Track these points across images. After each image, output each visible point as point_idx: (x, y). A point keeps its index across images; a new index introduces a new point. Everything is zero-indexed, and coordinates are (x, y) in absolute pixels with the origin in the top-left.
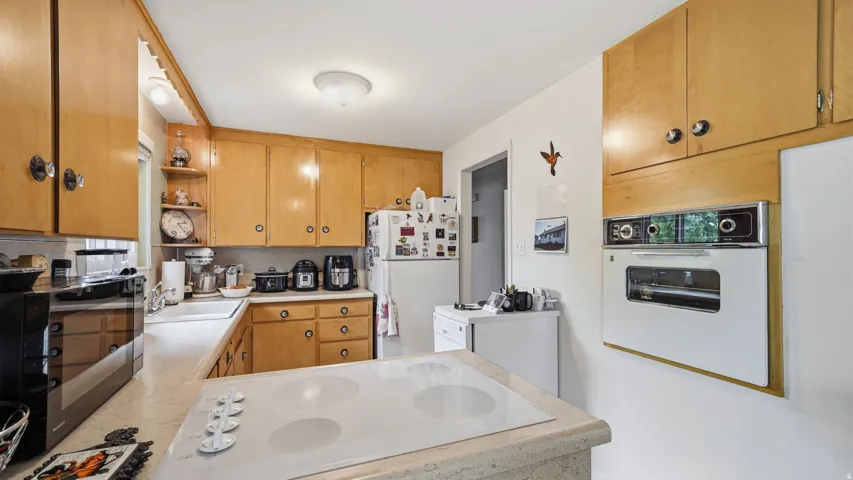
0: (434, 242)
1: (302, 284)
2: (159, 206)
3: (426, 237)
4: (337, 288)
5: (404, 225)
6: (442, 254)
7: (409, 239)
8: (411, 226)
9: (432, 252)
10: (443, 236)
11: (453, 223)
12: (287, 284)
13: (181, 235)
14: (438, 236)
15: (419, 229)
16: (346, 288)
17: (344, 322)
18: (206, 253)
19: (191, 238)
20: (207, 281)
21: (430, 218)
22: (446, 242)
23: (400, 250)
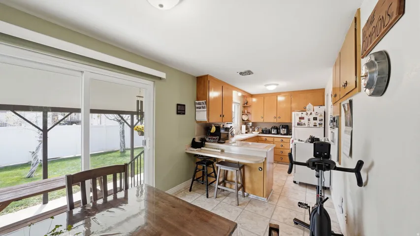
0: (312, 122)
1: (273, 132)
2: (242, 113)
3: (309, 120)
4: (282, 134)
5: (300, 116)
6: (316, 126)
7: (302, 121)
8: (303, 116)
9: (312, 125)
10: (316, 119)
11: (321, 115)
12: (270, 132)
13: (246, 119)
14: (314, 120)
15: (306, 118)
16: (284, 135)
17: (282, 144)
18: (250, 123)
19: (248, 120)
20: (251, 130)
21: (311, 114)
22: (318, 122)
23: (298, 124)
